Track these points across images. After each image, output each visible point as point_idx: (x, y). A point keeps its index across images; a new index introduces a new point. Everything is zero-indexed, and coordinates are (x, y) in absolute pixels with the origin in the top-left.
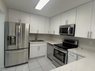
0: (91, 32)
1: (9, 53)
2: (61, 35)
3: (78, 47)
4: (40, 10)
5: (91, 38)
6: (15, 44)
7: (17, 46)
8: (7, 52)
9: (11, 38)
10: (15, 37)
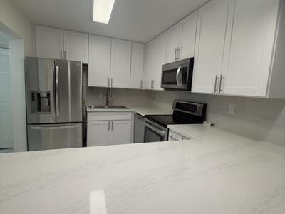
0: (221, 78)
1: (39, 130)
2: (166, 89)
3: (204, 122)
4: (106, 24)
5: (221, 93)
6: (50, 111)
7: (54, 115)
8: (33, 128)
9: (39, 95)
10: (48, 95)
